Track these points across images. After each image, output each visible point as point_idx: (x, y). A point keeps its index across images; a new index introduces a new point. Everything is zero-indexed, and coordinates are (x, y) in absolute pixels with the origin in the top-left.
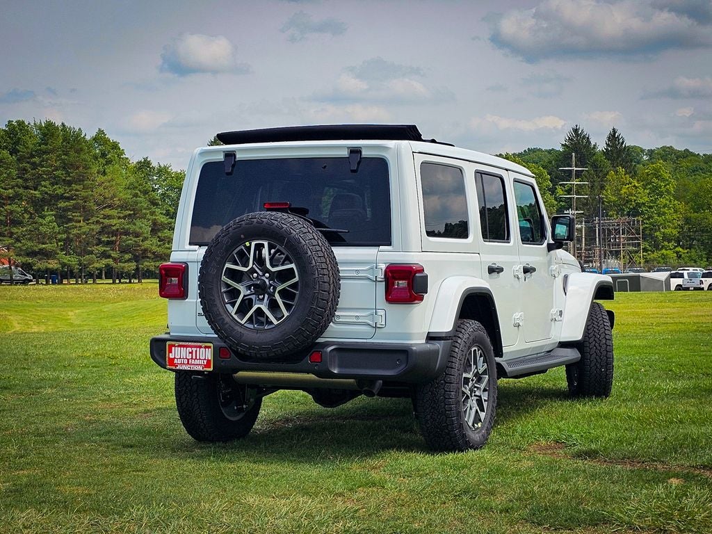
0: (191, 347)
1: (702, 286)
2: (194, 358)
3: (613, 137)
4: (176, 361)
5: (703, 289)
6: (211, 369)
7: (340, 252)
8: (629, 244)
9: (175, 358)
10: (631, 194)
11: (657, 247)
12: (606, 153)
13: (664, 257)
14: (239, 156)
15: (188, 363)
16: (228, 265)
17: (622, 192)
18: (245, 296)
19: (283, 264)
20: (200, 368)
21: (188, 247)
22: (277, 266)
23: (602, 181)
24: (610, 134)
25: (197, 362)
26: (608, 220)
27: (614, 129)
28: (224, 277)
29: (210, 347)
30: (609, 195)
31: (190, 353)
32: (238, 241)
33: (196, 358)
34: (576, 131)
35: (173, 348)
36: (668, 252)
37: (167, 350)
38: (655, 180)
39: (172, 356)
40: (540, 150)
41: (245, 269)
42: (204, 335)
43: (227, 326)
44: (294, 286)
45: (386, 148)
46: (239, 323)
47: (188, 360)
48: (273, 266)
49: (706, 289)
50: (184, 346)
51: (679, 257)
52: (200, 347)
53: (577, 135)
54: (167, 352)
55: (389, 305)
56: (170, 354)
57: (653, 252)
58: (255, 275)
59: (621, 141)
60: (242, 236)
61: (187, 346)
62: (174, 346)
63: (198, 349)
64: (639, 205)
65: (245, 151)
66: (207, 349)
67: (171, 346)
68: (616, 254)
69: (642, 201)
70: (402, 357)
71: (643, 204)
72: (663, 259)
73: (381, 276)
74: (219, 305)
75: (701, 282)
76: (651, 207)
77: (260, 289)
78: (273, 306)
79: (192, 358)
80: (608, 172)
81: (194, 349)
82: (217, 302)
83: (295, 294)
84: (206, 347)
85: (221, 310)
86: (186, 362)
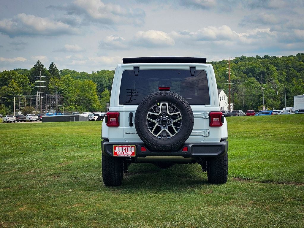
0: (125, 147)
1: (94, 119)
2: (126, 151)
3: (52, 65)
4: (117, 153)
5: (95, 120)
6: (135, 156)
7: (193, 107)
8: (59, 104)
9: (117, 152)
10: (59, 86)
11: (68, 105)
12: (50, 71)
13: (71, 108)
14: (141, 68)
15: (124, 154)
16: (149, 113)
17: (56, 85)
18: (157, 125)
19: (175, 112)
20: (129, 156)
21: (119, 105)
22: (172, 113)
23: (48, 81)
24: (51, 64)
25: (128, 153)
26: (51, 95)
27: (52, 62)
28: (147, 118)
29: (134, 147)
30: (50, 86)
31: (124, 149)
32: (154, 102)
33: (127, 152)
34: (38, 62)
35: (116, 148)
36: (72, 107)
37: (114, 148)
38: (67, 81)
39: (116, 151)
40: (21, 69)
41: (158, 114)
42: (127, 142)
43: (150, 138)
44: (180, 121)
45: (206, 67)
46: (155, 136)
47: (124, 152)
48: (170, 113)
49: (96, 120)
50: (121, 147)
51: (76, 108)
52: (129, 147)
53: (39, 64)
54: (114, 149)
55: (210, 128)
56: (115, 150)
57: (67, 107)
58: (161, 116)
59: (55, 67)
60: (157, 101)
61: (123, 147)
62: (117, 147)
63: (128, 148)
64: (62, 90)
65: (143, 66)
66: (132, 148)
67: (115, 147)
68: (54, 108)
69: (63, 88)
70: (219, 148)
71: (63, 89)
72: (71, 109)
73: (208, 117)
74: (146, 129)
75: (94, 118)
76: (66, 90)
77: (164, 122)
78: (170, 129)
79: (125, 152)
80: (50, 78)
81: (126, 148)
82: (145, 128)
83: (180, 124)
84: (132, 147)
85: (147, 131)
86: (122, 153)
